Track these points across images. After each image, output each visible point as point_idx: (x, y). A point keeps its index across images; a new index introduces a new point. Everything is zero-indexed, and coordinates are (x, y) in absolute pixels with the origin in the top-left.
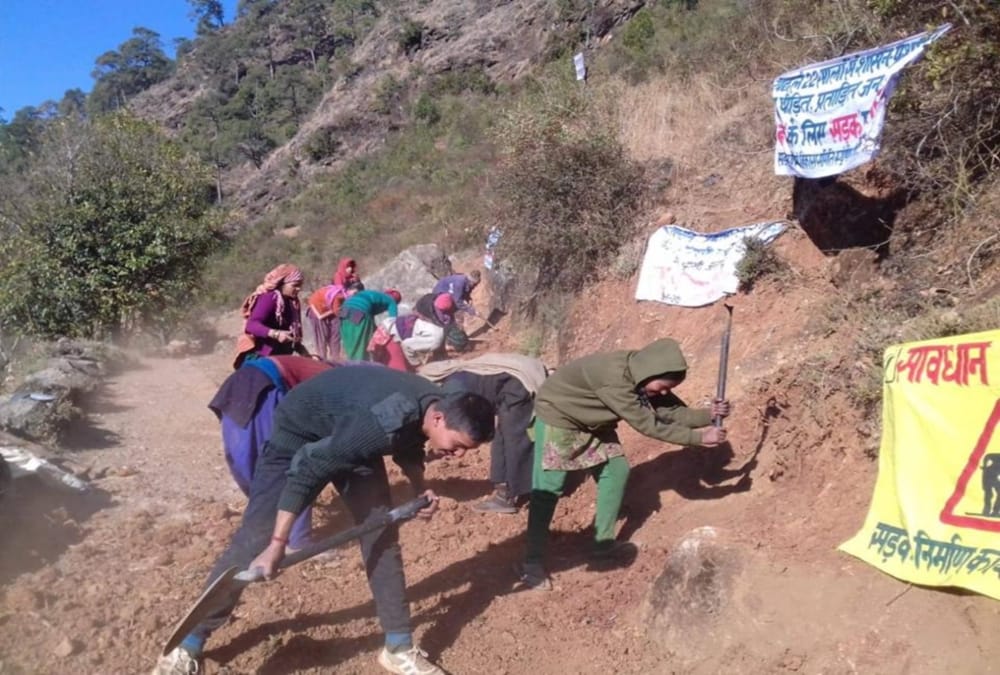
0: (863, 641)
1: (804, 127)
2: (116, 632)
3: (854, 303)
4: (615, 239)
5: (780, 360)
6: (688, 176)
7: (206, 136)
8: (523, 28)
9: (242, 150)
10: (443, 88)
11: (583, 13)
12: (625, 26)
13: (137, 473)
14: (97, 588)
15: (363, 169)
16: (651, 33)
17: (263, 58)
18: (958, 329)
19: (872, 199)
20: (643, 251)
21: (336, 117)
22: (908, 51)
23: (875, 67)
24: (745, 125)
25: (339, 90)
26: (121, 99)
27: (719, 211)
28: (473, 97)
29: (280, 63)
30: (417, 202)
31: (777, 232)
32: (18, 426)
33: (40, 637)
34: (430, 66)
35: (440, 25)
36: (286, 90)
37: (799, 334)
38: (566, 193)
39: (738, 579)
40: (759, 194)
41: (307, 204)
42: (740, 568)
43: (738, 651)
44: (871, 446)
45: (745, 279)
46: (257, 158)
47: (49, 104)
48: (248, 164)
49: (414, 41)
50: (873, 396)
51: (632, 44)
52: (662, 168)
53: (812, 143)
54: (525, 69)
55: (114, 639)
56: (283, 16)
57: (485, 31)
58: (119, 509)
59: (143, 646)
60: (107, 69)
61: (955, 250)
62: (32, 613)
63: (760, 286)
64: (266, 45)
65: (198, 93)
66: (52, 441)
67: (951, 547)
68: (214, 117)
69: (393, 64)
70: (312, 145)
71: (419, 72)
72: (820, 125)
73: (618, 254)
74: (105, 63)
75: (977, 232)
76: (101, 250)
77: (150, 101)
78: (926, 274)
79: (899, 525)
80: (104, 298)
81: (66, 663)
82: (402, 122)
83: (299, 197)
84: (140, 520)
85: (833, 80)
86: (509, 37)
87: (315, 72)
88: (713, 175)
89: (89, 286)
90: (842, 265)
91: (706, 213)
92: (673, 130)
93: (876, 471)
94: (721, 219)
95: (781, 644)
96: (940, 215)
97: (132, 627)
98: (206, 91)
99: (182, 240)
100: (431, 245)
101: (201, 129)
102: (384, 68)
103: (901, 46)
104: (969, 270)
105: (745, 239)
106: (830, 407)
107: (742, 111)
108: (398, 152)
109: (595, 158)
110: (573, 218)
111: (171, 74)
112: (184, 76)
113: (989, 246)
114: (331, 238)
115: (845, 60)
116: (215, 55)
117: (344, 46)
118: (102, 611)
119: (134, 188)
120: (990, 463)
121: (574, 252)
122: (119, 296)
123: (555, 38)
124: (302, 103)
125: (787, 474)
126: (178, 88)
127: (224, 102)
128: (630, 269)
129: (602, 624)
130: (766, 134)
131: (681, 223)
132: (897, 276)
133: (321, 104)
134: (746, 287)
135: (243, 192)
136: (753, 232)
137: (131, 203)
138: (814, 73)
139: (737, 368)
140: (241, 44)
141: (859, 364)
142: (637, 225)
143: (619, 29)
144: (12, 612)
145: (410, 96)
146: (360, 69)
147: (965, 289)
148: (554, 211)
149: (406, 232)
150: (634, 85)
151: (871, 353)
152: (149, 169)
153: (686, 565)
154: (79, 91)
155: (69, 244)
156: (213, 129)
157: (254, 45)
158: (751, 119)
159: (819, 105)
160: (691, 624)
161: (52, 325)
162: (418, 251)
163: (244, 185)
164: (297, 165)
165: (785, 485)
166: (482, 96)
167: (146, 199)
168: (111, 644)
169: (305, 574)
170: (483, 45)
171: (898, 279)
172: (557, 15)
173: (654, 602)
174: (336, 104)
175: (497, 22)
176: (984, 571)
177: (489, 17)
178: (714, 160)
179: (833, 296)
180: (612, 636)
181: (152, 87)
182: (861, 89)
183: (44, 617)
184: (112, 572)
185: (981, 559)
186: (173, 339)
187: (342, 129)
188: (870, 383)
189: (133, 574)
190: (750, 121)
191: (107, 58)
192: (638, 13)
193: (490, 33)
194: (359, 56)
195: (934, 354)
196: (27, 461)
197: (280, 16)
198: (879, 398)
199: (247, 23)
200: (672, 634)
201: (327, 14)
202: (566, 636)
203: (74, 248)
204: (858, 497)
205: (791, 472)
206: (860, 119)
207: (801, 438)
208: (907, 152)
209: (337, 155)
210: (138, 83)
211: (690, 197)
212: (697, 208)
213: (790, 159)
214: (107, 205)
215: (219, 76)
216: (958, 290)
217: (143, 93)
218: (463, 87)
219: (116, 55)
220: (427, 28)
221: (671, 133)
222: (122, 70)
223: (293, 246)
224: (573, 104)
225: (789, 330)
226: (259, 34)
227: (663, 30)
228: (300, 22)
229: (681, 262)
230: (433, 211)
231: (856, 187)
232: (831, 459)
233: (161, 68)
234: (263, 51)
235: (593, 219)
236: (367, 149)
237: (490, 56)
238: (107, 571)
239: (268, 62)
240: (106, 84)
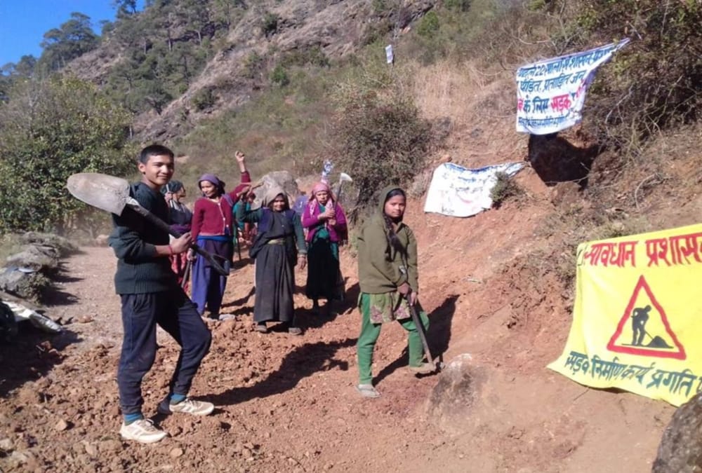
0: (559, 421)
1: (534, 101)
2: (93, 416)
3: (565, 217)
4: (412, 172)
5: (517, 253)
6: (461, 129)
7: (122, 91)
8: (348, 21)
9: (147, 101)
10: (292, 61)
11: (391, 12)
12: (420, 21)
13: (93, 321)
14: (77, 391)
15: (234, 116)
16: (437, 27)
17: (164, 36)
18: (623, 233)
19: (580, 148)
20: (430, 180)
21: (216, 79)
22: (602, 55)
23: (581, 64)
24: (498, 97)
25: (218, 60)
26: (61, 63)
27: (480, 154)
28: (313, 68)
29: (176, 40)
30: (273, 140)
31: (518, 169)
32: (11, 289)
33: (43, 420)
34: (283, 45)
35: (291, 17)
36: (180, 59)
37: (530, 236)
38: (379, 140)
39: (484, 385)
40: (507, 143)
41: (195, 141)
42: (487, 379)
43: (484, 429)
44: (568, 305)
45: (496, 200)
46: (158, 107)
47: (9, 65)
48: (152, 111)
49: (271, 27)
50: (570, 274)
51: (424, 34)
52: (443, 124)
53: (539, 111)
54: (350, 49)
55: (92, 420)
56: (178, 7)
57: (321, 22)
58: (83, 344)
59: (111, 424)
60: (52, 41)
61: (629, 183)
62: (37, 405)
63: (505, 204)
64: (166, 27)
65: (117, 60)
66: (34, 299)
67: (613, 364)
68: (128, 77)
69: (257, 43)
70: (198, 99)
71: (275, 49)
72: (544, 100)
73: (413, 181)
74: (51, 37)
75: (643, 172)
76: (51, 171)
77: (82, 64)
78: (610, 198)
79: (583, 353)
80: (52, 204)
81: (63, 434)
82: (263, 84)
83: (188, 135)
84: (100, 350)
85: (555, 71)
86: (338, 26)
87: (201, 47)
88: (477, 130)
89: (42, 195)
90: (559, 191)
91: (472, 155)
92: (450, 97)
93: (571, 320)
94: (483, 160)
95: (509, 424)
96: (621, 161)
97: (103, 413)
98: (122, 59)
99: (109, 164)
100: (284, 172)
101: (119, 86)
102: (250, 46)
103: (598, 52)
104: (636, 196)
105: (496, 173)
106: (545, 281)
107: (497, 87)
108: (259, 105)
109: (399, 116)
110: (384, 156)
111: (97, 46)
112: (107, 48)
113: (649, 182)
114: (211, 165)
115: (563, 59)
116: (129, 34)
117: (222, 29)
118: (82, 404)
119: (75, 128)
120: (636, 314)
121: (384, 179)
122: (63, 203)
123: (371, 28)
124: (191, 70)
125: (518, 324)
126: (102, 56)
127: (135, 67)
128: (421, 191)
129: (400, 415)
130: (513, 104)
131: (455, 161)
132: (592, 199)
133: (205, 70)
134: (497, 205)
135: (148, 131)
136: (502, 169)
137: (73, 138)
138: (543, 66)
139: (490, 257)
140: (148, 26)
141: (563, 254)
142: (426, 162)
143: (416, 23)
144: (23, 404)
145: (268, 66)
146: (233, 46)
147: (634, 208)
148: (371, 151)
149: (265, 161)
150: (425, 65)
151: (570, 248)
152: (87, 115)
153: (453, 377)
154: (31, 56)
155: (29, 166)
156: (127, 85)
157: (158, 27)
158: (502, 92)
159: (546, 87)
160: (455, 413)
161: (16, 222)
162: (275, 176)
163: (149, 126)
164: (187, 113)
165: (517, 331)
166: (319, 68)
167: (84, 136)
168: (91, 424)
169: (210, 383)
170: (320, 32)
171: (593, 201)
172: (372, 12)
173: (433, 400)
174: (216, 71)
175: (331, 15)
176: (630, 378)
177: (325, 12)
178: (478, 120)
179: (553, 212)
180: (406, 422)
181: (84, 55)
182: (572, 79)
183: (45, 408)
184: (84, 381)
185: (629, 371)
186: (100, 233)
187: (220, 88)
188: (569, 267)
189: (98, 383)
190: (502, 94)
191: (51, 34)
192: (429, 12)
193: (325, 23)
194: (232, 37)
195: (605, 248)
196: (23, 311)
197: (177, 7)
198: (574, 276)
199: (153, 11)
200: (444, 419)
201: (210, 6)
202: (378, 421)
203: (32, 169)
204: (560, 337)
205: (521, 322)
206: (570, 98)
207: (527, 301)
208: (599, 121)
209: (215, 106)
210: (74, 51)
211: (461, 144)
212: (465, 152)
213: (525, 122)
214: (56, 139)
215: (131, 48)
216: (629, 209)
217: (78, 59)
218: (305, 61)
219: (58, 32)
220: (281, 18)
221: (450, 100)
222: (61, 43)
223: (183, 169)
224: (384, 78)
225: (524, 233)
226: (161, 19)
227: (445, 25)
228: (190, 11)
229: (455, 187)
230: (284, 147)
231: (569, 141)
232: (545, 313)
233: (90, 42)
234: (164, 31)
235: (397, 157)
236: (237, 102)
237: (324, 40)
238: (82, 381)
239: (166, 39)
240: (51, 52)
